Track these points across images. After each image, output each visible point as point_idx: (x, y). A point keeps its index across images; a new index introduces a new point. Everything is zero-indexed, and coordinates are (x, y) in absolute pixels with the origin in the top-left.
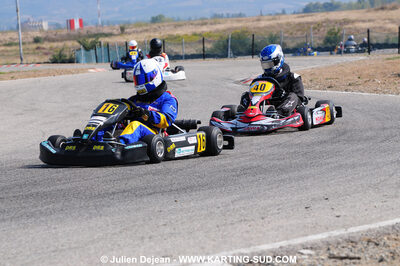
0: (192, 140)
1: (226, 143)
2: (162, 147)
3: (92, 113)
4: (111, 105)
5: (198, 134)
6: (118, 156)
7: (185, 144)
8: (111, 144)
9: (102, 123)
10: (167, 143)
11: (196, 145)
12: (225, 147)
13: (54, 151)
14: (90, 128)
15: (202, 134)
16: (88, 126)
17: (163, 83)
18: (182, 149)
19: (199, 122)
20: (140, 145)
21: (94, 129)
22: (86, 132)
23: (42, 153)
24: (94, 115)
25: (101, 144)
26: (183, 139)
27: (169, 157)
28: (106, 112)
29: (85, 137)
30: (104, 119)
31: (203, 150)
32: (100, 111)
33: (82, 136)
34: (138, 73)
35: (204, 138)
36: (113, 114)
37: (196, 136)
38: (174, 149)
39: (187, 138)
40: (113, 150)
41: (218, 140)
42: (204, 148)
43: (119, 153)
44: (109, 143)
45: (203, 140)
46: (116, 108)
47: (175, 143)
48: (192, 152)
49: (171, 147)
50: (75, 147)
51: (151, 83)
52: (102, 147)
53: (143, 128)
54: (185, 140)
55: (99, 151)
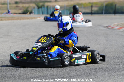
0: (84, 56)
1: (101, 58)
2: (68, 60)
3: (36, 41)
4: (45, 38)
5: (87, 54)
6: (46, 64)
7: (81, 58)
8: (44, 57)
9: (40, 47)
10: (71, 57)
11: (86, 59)
12: (100, 60)
13: (16, 59)
14: (34, 49)
15: (89, 53)
16: (33, 48)
17: (72, 28)
18: (79, 61)
19: (89, 47)
20: (57, 59)
21: (36, 49)
22: (32, 50)
23: (10, 59)
24: (36, 42)
25: (39, 57)
26: (79, 56)
27: (72, 64)
28: (42, 41)
29: (31, 53)
30: (41, 45)
31: (89, 61)
32: (40, 41)
33: (30, 52)
34: (60, 22)
35: (90, 56)
36: (46, 42)
37: (86, 54)
38: (75, 61)
39: (81, 55)
40: (44, 60)
41: (97, 56)
42: (90, 60)
43: (47, 62)
44: (42, 57)
45: (90, 57)
46: (47, 39)
47: (75, 58)
48: (84, 62)
49: (73, 60)
50: (26, 58)
51: (65, 28)
52: (39, 59)
53: (60, 49)
54: (80, 56)
55: (38, 60)
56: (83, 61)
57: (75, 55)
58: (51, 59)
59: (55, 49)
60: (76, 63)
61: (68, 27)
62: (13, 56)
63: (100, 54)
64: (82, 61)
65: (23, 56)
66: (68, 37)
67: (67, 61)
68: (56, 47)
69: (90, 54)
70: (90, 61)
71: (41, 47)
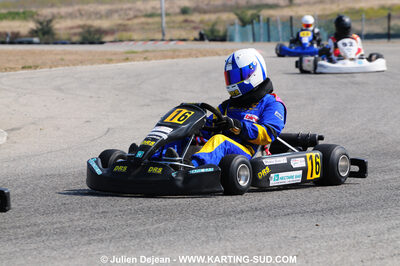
0: (298, 162)
1: (356, 169)
2: (247, 173)
3: (158, 121)
4: (185, 111)
5: (309, 155)
6: (179, 184)
7: (287, 168)
9: (165, 137)
10: (256, 166)
11: (305, 170)
12: (352, 174)
13: (99, 172)
14: (148, 142)
15: (315, 155)
16: (147, 139)
17: (267, 81)
18: (281, 175)
19: (321, 138)
20: (211, 170)
21: (153, 144)
22: (142, 147)
24: (158, 125)
25: (159, 166)
26: (282, 160)
27: (259, 185)
28: (175, 121)
29: (140, 154)
30: (169, 130)
31: (315, 176)
32: (167, 120)
33: (137, 152)
34: (230, 68)
35: (318, 160)
36: (183, 124)
37: (305, 157)
38: (269, 175)
39: (289, 160)
40: (174, 175)
41: (341, 163)
42: (317, 173)
43: (180, 178)
44: (171, 165)
45: (317, 163)
46: (189, 116)
47: (269, 166)
48: (299, 180)
49: (264, 172)
50: (125, 168)
51: (246, 82)
52: (160, 170)
53: (230, 144)
54: (286, 161)
55: (156, 175)
56: (295, 177)
57: (271, 160)
58: (192, 172)
59: (216, 145)
60: (273, 183)
61: (255, 80)
62: (94, 166)
63: (351, 157)
64: (292, 177)
65: (120, 164)
66: (255, 108)
67: (243, 178)
68: (219, 139)
69: (317, 156)
70: (318, 176)
71: (170, 137)
